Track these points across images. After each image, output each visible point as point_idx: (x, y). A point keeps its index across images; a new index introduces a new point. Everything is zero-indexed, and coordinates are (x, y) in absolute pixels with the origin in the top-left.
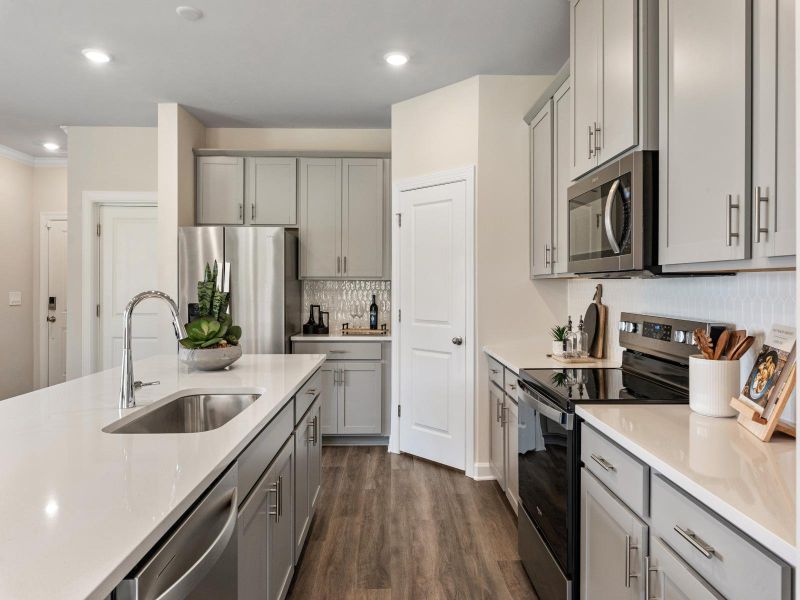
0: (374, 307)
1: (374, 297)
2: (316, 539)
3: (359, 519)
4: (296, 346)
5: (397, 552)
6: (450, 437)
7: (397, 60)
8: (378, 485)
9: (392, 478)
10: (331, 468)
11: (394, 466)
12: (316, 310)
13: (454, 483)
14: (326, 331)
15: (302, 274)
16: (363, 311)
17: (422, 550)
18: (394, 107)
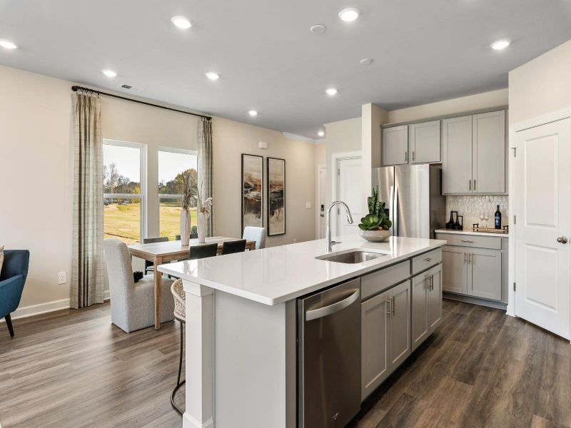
0: (498, 214)
1: (498, 206)
2: (435, 347)
3: (467, 345)
4: (438, 236)
5: (486, 370)
6: (556, 312)
7: (501, 45)
8: (489, 331)
9: (502, 330)
10: (458, 314)
11: (507, 324)
12: (454, 214)
13: (556, 347)
14: (461, 228)
15: (444, 192)
16: (489, 216)
17: (506, 375)
18: (510, 73)
